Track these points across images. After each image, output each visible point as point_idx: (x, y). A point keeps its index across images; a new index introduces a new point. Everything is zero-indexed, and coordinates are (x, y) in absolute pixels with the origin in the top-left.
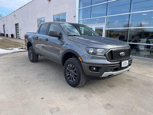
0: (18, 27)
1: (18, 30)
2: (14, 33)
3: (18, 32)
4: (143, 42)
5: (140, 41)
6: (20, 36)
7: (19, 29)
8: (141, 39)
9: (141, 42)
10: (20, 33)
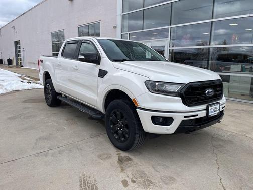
0: (19, 47)
1: (20, 52)
2: (13, 57)
3: (20, 56)
4: (235, 72)
5: (229, 69)
6: (22, 62)
7: (21, 50)
8: (232, 67)
9: (232, 70)
10: (22, 58)
